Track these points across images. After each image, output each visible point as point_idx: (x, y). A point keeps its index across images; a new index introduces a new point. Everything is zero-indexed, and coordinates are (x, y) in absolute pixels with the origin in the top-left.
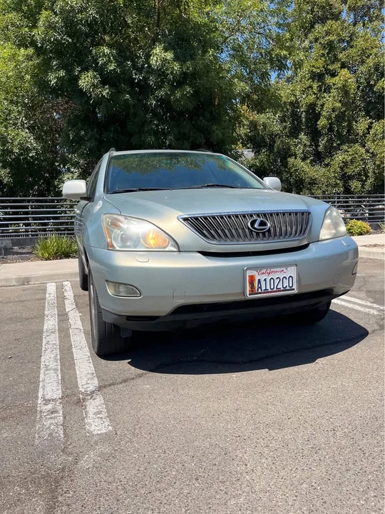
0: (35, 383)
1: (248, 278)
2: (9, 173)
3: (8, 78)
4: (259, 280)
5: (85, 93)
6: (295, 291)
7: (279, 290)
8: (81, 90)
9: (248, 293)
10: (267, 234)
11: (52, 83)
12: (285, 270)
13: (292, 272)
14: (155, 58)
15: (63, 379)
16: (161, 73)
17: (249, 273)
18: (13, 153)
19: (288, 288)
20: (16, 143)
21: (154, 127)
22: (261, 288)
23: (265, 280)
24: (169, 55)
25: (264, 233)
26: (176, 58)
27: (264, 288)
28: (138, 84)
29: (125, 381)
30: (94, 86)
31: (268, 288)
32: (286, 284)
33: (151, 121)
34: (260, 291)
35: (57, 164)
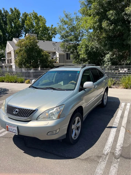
4: (9, 128)
25: (16, 115)
30: (107, 26)
35: (105, 51)
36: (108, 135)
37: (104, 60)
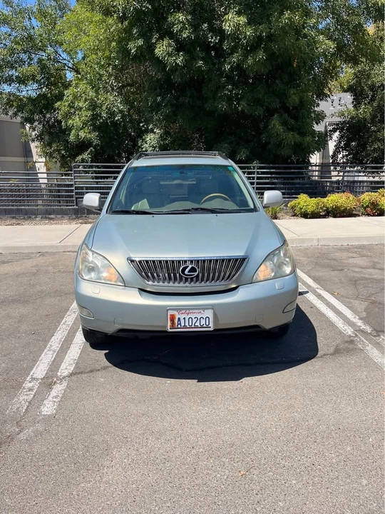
0: (35, 361)
1: (169, 316)
2: (97, 136)
3: (100, 41)
4: (179, 319)
5: (161, 61)
6: (211, 329)
7: (197, 327)
8: (158, 58)
9: (169, 328)
10: (195, 279)
11: (133, 51)
12: (202, 312)
13: (209, 313)
14: (228, 24)
15: (54, 361)
16: (235, 37)
17: (170, 313)
18: (101, 117)
19: (205, 326)
20: (104, 108)
21: (226, 92)
22: (180, 324)
23: (184, 318)
24: (243, 20)
25: (192, 279)
26: (249, 23)
27: (183, 324)
28: (214, 48)
29: (91, 371)
30: (170, 55)
31: (187, 324)
32: (203, 322)
33: (224, 87)
34: (179, 326)
35: (141, 125)
36: (312, 306)
37: (144, 150)
